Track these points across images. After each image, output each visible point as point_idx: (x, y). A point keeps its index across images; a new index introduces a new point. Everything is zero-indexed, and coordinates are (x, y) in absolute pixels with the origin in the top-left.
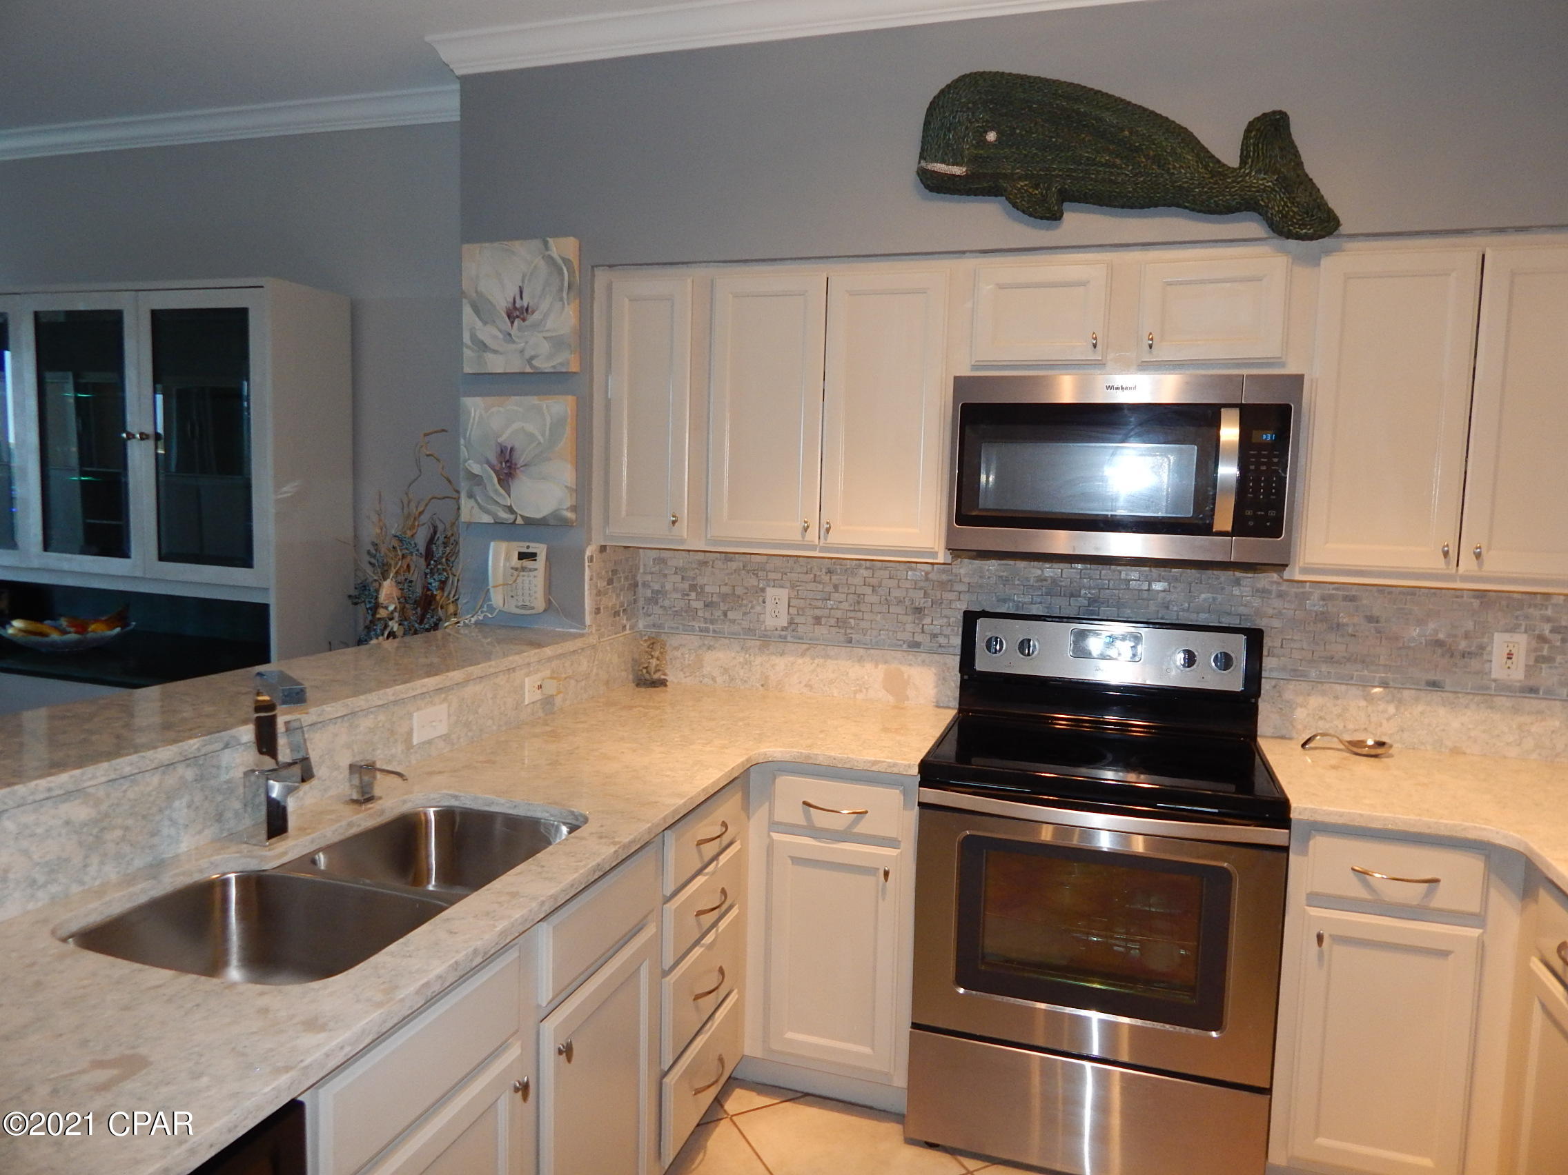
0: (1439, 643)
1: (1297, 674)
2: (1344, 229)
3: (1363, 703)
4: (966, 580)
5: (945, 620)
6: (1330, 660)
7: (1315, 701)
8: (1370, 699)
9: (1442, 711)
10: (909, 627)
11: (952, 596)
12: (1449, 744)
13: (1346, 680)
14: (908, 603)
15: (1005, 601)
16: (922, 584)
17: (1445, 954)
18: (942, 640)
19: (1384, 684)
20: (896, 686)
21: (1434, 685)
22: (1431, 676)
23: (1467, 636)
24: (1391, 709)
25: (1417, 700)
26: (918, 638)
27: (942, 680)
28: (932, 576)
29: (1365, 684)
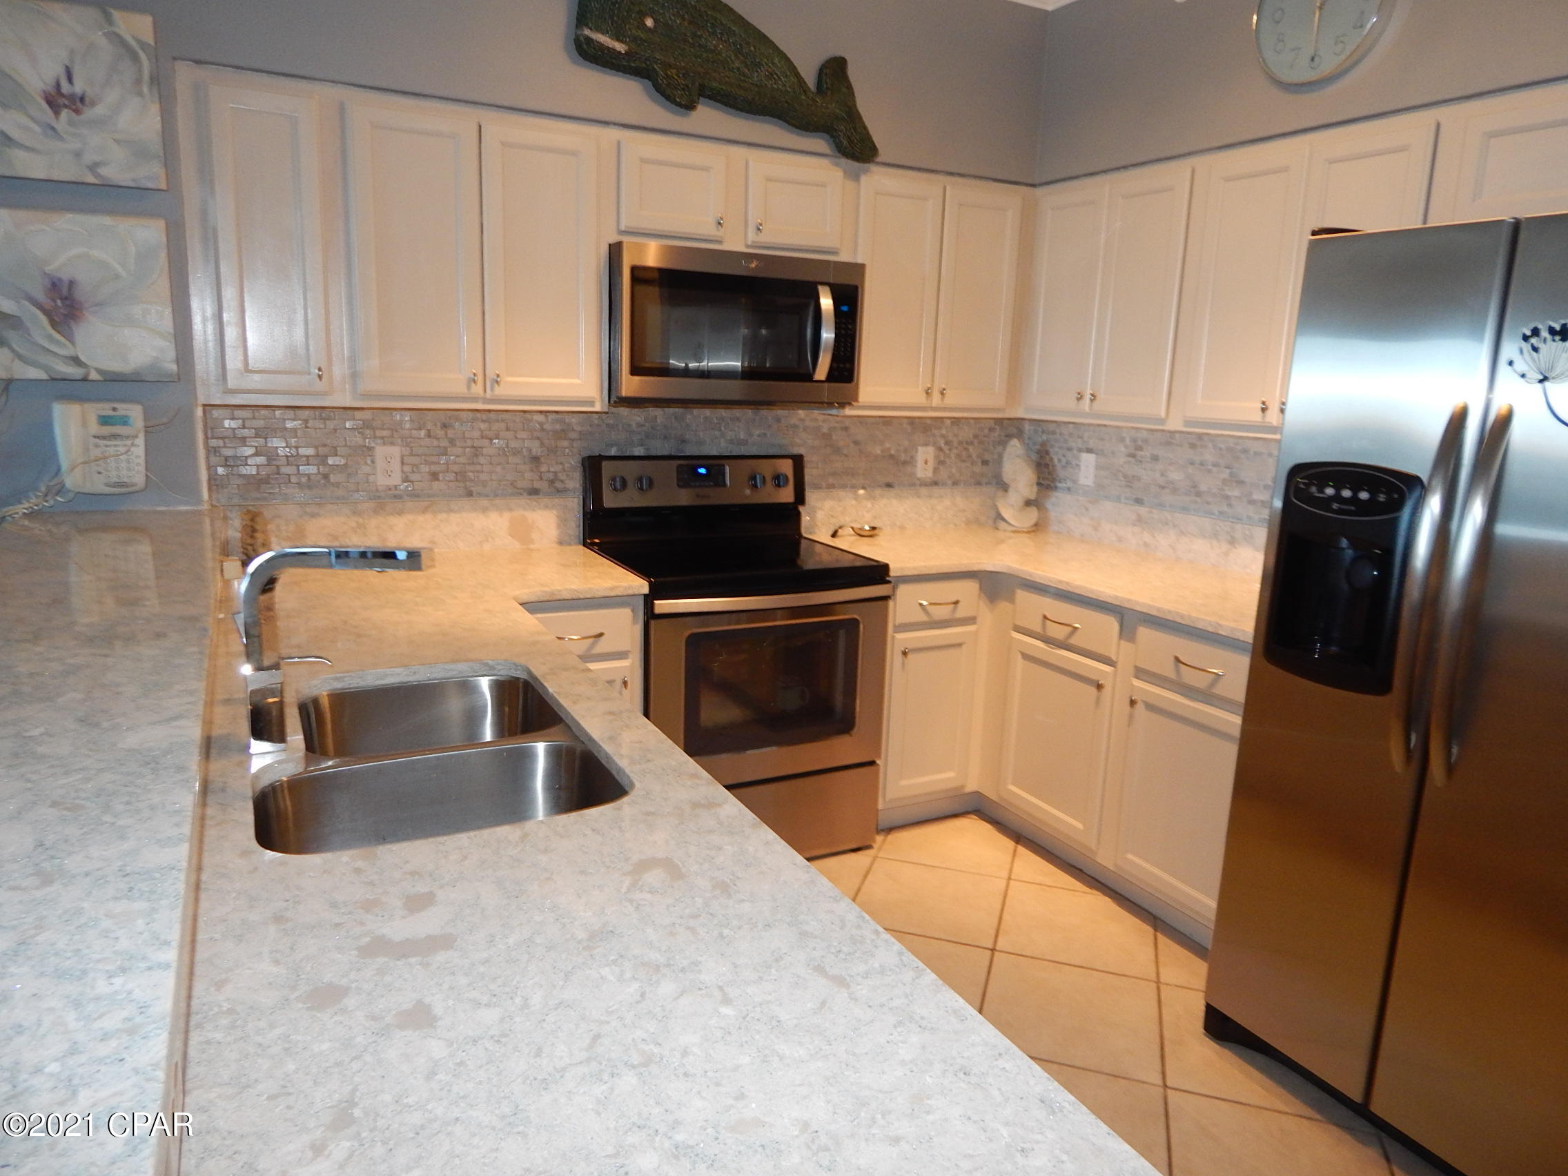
0: (892, 457)
1: (817, 487)
2: (879, 159)
3: (854, 502)
4: (578, 428)
5: (561, 467)
6: (834, 474)
7: (828, 504)
8: (857, 498)
9: (894, 502)
10: (528, 475)
11: (565, 443)
12: (898, 523)
13: (844, 487)
14: (525, 452)
15: (612, 445)
16: (539, 434)
17: (960, 645)
18: (558, 485)
19: (864, 488)
20: (522, 533)
21: (889, 485)
22: (889, 480)
23: (906, 451)
24: (869, 505)
25: (882, 496)
26: (537, 485)
27: (562, 522)
28: (547, 427)
29: (854, 488)
